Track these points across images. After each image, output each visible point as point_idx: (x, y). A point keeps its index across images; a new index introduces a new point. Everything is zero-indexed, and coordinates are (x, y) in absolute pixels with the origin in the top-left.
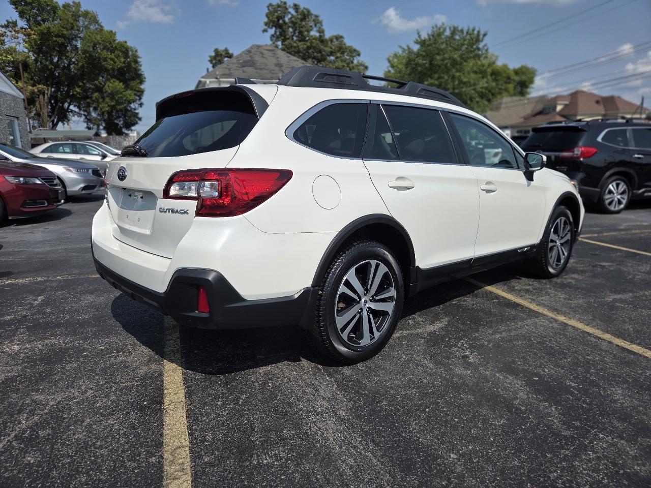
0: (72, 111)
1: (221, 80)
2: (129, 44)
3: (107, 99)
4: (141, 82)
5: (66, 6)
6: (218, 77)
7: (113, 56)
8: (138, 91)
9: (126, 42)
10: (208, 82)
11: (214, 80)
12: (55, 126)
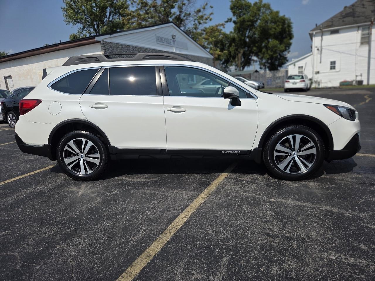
0: (253, 60)
1: (324, 30)
2: (286, 16)
3: (269, 52)
4: (291, 38)
5: (255, 4)
6: (322, 29)
7: (275, 26)
8: (288, 44)
9: (284, 16)
10: (314, 33)
11: (319, 31)
12: (243, 68)
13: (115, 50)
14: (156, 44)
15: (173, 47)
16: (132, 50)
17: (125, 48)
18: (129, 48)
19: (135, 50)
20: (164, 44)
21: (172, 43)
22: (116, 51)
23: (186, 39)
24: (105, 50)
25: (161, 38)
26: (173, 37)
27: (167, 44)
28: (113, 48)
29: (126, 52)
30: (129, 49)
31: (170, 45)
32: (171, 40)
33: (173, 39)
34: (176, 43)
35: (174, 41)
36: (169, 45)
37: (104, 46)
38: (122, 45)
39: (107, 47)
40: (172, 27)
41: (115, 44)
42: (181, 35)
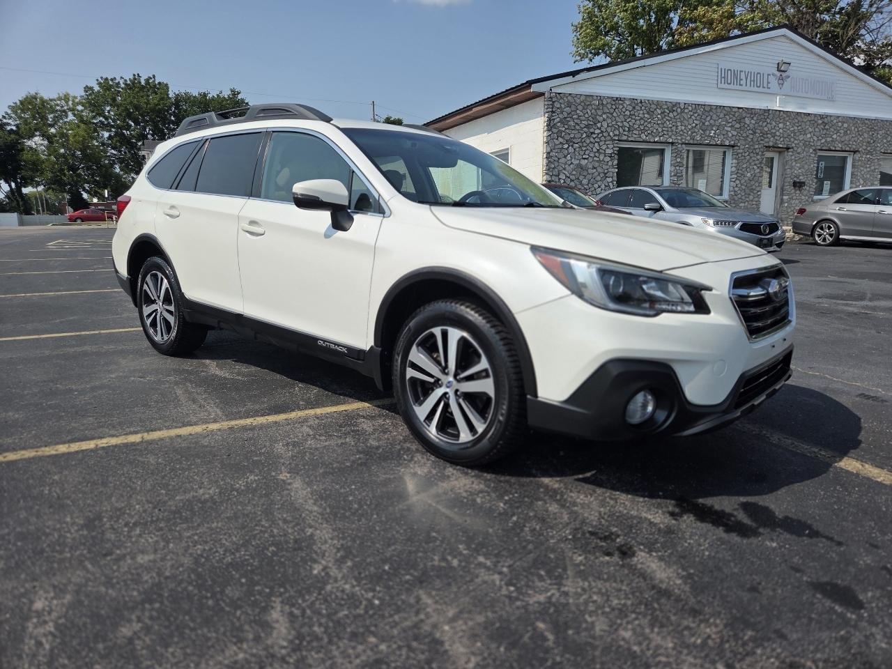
13: (578, 112)
14: (717, 90)
15: (776, 94)
16: (631, 108)
17: (609, 106)
18: (622, 104)
19: (638, 108)
20: (744, 88)
21: (774, 83)
22: (581, 114)
23: (838, 71)
24: (553, 112)
25: (736, 75)
26: (782, 68)
27: (756, 89)
28: (573, 108)
29: (612, 114)
30: (621, 107)
31: (766, 90)
32: (771, 78)
33: (778, 74)
34: (787, 84)
35: (782, 80)
36: (761, 89)
37: (551, 103)
38: (600, 98)
39: (558, 106)
40: (783, 39)
41: (582, 98)
42: (815, 59)
